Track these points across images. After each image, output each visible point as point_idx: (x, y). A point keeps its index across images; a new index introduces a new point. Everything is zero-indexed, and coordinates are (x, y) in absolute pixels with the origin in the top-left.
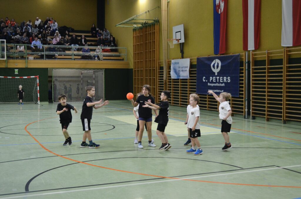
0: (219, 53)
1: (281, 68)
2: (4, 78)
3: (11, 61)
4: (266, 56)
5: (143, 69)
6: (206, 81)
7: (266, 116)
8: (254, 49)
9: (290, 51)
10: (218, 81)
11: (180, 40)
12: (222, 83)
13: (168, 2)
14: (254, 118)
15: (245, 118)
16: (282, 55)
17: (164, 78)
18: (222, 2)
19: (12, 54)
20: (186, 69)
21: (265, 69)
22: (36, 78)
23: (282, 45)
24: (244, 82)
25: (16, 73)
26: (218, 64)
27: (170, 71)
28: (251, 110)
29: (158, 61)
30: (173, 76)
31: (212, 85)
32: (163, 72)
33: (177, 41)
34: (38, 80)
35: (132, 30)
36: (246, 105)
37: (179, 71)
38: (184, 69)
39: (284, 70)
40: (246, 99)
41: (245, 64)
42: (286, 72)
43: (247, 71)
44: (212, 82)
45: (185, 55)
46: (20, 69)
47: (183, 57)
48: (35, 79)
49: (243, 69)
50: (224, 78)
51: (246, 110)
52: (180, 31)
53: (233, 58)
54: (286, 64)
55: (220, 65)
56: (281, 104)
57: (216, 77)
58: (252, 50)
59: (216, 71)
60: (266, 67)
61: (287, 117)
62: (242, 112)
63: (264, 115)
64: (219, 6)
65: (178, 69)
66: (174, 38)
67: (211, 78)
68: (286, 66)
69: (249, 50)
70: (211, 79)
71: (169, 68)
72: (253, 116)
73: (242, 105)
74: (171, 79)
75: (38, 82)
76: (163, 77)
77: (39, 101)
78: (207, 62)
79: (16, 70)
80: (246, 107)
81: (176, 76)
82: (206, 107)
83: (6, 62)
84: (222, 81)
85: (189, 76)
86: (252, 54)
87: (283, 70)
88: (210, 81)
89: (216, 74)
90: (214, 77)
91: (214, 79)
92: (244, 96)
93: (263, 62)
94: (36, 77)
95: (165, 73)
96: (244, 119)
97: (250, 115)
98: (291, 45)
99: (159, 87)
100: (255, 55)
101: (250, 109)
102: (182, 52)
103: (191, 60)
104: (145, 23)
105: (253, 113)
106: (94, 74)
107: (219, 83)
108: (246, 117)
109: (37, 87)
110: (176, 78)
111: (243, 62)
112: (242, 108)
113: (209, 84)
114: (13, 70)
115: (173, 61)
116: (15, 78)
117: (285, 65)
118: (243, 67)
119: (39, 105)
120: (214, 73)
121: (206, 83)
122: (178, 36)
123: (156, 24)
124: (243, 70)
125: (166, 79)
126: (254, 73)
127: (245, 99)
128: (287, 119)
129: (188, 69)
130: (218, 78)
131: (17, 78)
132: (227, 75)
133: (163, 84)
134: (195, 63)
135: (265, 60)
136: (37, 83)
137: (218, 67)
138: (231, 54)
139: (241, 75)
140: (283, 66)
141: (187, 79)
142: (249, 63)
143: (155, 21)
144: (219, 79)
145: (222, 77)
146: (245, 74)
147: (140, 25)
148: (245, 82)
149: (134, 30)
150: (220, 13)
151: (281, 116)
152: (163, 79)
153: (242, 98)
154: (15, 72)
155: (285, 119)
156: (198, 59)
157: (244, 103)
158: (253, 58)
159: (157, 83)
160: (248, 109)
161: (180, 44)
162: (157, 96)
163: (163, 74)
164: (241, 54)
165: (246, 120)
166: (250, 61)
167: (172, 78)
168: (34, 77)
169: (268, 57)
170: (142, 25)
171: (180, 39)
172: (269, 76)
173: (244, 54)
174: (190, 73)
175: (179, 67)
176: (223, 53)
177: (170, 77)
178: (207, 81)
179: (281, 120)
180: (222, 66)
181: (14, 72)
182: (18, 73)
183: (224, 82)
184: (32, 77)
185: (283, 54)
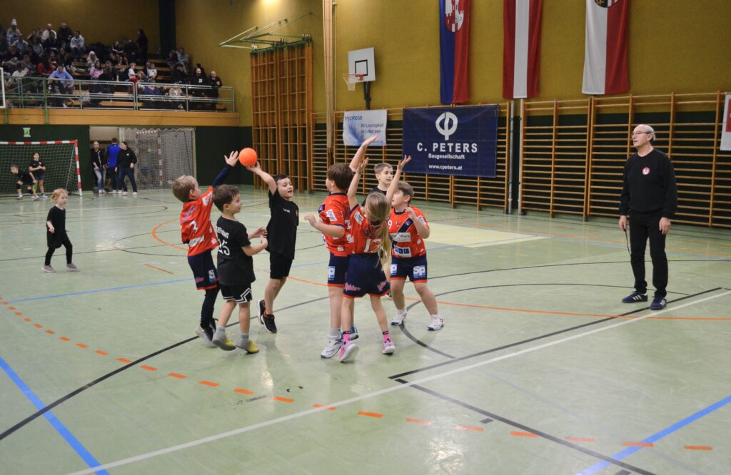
0: (453, 102)
1: (585, 130)
2: (8, 145)
3: (15, 110)
4: (554, 108)
5: (276, 128)
6: (423, 150)
7: (550, 210)
8: (526, 97)
9: (599, 102)
10: (450, 150)
11: (364, 77)
12: (459, 154)
13: (334, 6)
14: (524, 213)
15: (507, 213)
16: (587, 109)
17: (329, 144)
18: (459, 11)
19: (17, 97)
20: (378, 129)
21: (551, 130)
22: (71, 144)
23: (584, 92)
24: (506, 152)
25: (27, 135)
26: (451, 120)
27: (342, 133)
28: (519, 200)
29: (311, 114)
30: (348, 140)
31: (438, 157)
32: (325, 133)
33: (359, 78)
34: (76, 149)
35: (249, 55)
36: (510, 191)
37: (362, 132)
38: (374, 129)
39: (590, 134)
40: (510, 181)
41: (510, 121)
42: (594, 137)
43: (512, 134)
44: (438, 152)
45: (372, 103)
46: (34, 128)
47: (368, 108)
48: (71, 146)
49: (505, 130)
50: (464, 145)
51: (510, 200)
52: (366, 61)
53: (485, 111)
54: (594, 124)
55: (455, 122)
56: (582, 190)
57: (446, 144)
58: (524, 99)
59: (447, 133)
60: (554, 127)
61: (592, 210)
62: (503, 203)
63: (548, 207)
64: (453, 17)
65: (359, 129)
66: (352, 71)
67: (435, 146)
68: (594, 128)
69: (514, 97)
70: (437, 147)
71: (340, 126)
72: (523, 210)
73: (503, 191)
74: (343, 147)
75: (77, 153)
76: (325, 142)
77: (80, 190)
78: (426, 117)
79: (27, 130)
80: (510, 195)
81: (356, 140)
82: (424, 196)
83: (6, 113)
84: (460, 151)
85: (385, 141)
86: (525, 105)
87: (587, 133)
88: (434, 150)
89: (447, 138)
90: (442, 144)
91: (441, 147)
92: (506, 176)
93: (547, 120)
94: (72, 142)
95: (329, 135)
96: (505, 215)
97: (517, 208)
98: (603, 93)
99: (314, 160)
100: (529, 106)
101: (517, 198)
102: (368, 98)
103: (388, 112)
104: (281, 43)
105: (523, 205)
106: (159, 136)
107: (453, 153)
108: (510, 212)
109: (75, 162)
110: (354, 145)
111: (506, 118)
112: (503, 197)
113: (430, 156)
114: (19, 128)
115: (347, 114)
116: (31, 145)
117: (591, 125)
118: (505, 126)
119: (81, 198)
120: (443, 137)
121: (424, 154)
122: (361, 68)
123: (307, 44)
124: (505, 132)
125: (332, 145)
126: (526, 137)
127: (508, 181)
128: (591, 213)
129: (383, 129)
130: (450, 145)
131: (34, 145)
132: (471, 141)
133: (325, 156)
134: (401, 118)
135: (552, 116)
136: (74, 155)
137: (450, 125)
138: (480, 105)
139: (499, 140)
140: (587, 127)
141: (381, 147)
142: (517, 119)
143: (304, 39)
144: (454, 148)
145: (460, 144)
146: (509, 139)
147: (269, 46)
148: (509, 152)
149: (254, 54)
150: (453, 30)
151: (581, 210)
152: (325, 147)
153: (503, 179)
154: (23, 134)
155: (588, 213)
156: (406, 112)
157: (506, 189)
158: (526, 113)
159: (310, 153)
160: (512, 197)
161: (365, 83)
162: (310, 176)
163: (325, 138)
164: (500, 104)
165: (509, 215)
166: (519, 117)
167: (346, 144)
168: (68, 142)
169: (557, 110)
170: (273, 45)
171: (367, 75)
172: (557, 143)
173: (507, 104)
174: (388, 137)
175: (362, 126)
176: (461, 101)
177: (342, 142)
178: (426, 150)
179: (582, 215)
180: (458, 124)
181: (23, 132)
182: (30, 134)
183: (464, 151)
184: (64, 142)
185: (588, 107)
